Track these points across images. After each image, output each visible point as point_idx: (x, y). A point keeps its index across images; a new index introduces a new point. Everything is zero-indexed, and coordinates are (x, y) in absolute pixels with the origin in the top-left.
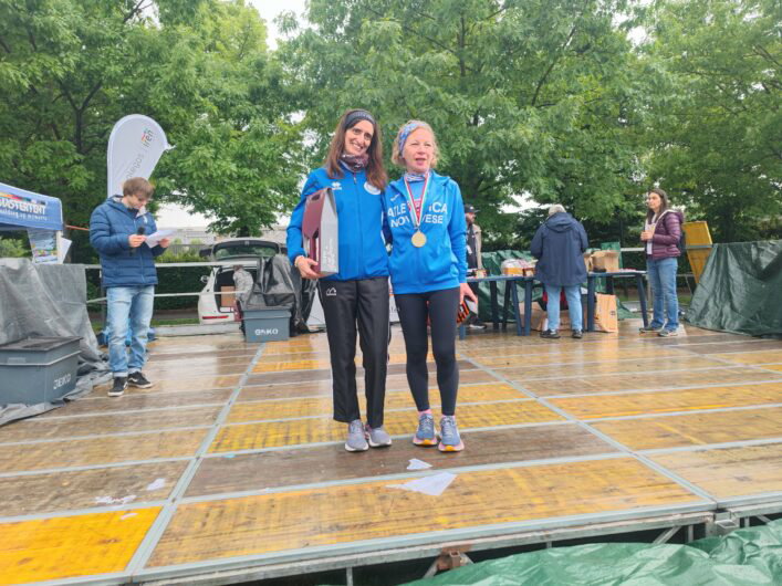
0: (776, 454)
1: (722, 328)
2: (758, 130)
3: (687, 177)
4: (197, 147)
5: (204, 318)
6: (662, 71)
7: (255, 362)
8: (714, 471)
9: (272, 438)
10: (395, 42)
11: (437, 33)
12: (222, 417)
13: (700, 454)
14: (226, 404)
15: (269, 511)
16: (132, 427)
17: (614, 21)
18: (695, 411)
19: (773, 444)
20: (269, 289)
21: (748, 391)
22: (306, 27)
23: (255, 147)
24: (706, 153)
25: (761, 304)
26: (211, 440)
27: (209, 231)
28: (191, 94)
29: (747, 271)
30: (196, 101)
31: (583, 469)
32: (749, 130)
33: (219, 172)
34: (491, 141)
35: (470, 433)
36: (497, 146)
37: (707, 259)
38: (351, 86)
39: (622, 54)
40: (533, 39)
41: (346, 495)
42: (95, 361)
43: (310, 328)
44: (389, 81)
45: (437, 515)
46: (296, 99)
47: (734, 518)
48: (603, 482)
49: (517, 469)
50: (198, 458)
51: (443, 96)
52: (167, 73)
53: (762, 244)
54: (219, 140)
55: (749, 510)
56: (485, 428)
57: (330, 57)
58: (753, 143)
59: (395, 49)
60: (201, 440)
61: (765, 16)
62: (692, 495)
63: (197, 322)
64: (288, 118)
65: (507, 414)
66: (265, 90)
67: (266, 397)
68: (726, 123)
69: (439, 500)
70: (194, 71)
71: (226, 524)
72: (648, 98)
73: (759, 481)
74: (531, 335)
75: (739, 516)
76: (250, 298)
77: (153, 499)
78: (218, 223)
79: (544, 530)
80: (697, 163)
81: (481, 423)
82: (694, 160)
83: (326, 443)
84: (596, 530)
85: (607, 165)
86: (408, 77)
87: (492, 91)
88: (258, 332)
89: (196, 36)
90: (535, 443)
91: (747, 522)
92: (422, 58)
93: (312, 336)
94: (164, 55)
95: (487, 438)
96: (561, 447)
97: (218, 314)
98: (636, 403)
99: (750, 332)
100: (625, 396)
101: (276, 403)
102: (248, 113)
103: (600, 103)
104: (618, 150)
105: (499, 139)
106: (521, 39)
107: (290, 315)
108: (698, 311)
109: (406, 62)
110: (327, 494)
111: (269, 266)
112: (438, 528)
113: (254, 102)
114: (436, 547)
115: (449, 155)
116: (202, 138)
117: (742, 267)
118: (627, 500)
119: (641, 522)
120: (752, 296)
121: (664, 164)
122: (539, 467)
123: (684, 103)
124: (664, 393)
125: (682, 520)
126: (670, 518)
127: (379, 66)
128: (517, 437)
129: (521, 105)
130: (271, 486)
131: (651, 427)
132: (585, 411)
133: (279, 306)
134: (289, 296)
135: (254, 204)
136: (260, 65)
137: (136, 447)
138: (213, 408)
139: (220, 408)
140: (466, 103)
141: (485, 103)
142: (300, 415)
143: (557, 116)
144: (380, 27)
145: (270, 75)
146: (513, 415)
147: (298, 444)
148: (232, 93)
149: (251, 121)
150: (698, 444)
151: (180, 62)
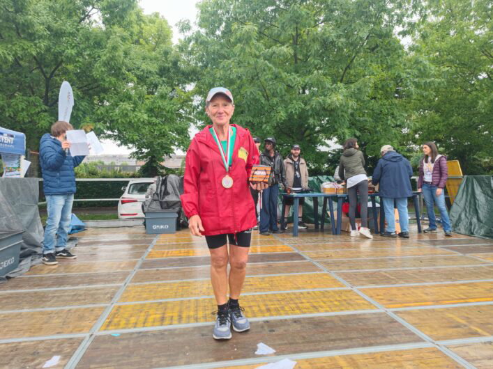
1: (472, 233)
2: (486, 102)
3: (439, 131)
4: (122, 103)
5: (122, 215)
6: (427, 63)
7: (150, 250)
9: (151, 318)
10: (253, 39)
11: (280, 35)
12: (117, 296)
13: (489, 345)
14: (123, 284)
16: (48, 303)
17: (394, 30)
18: (473, 303)
20: (163, 198)
22: (197, 30)
23: (160, 104)
26: (104, 319)
27: (131, 157)
28: (120, 69)
29: (488, 195)
30: (123, 74)
32: (481, 102)
33: (136, 120)
34: (314, 104)
35: (303, 318)
36: (318, 108)
37: (459, 186)
38: (223, 67)
39: (400, 51)
40: (343, 40)
42: (36, 246)
44: (249, 63)
46: (189, 75)
50: (91, 335)
51: (284, 74)
52: (105, 55)
54: (137, 99)
56: (315, 315)
57: (211, 49)
58: (483, 111)
59: (253, 44)
60: (98, 316)
63: (117, 218)
64: (184, 88)
65: (331, 301)
66: (169, 69)
67: (152, 279)
68: (464, 99)
70: (122, 54)
72: (416, 80)
74: (341, 234)
76: (151, 203)
78: (137, 153)
80: (446, 123)
81: (312, 309)
82: (444, 121)
83: (192, 325)
85: (389, 122)
86: (261, 61)
87: (315, 72)
88: (155, 227)
89: (126, 34)
90: (356, 330)
92: (270, 50)
94: (103, 43)
95: (317, 324)
96: (376, 335)
99: (492, 238)
100: (417, 288)
101: (159, 285)
102: (157, 82)
103: (385, 83)
104: (396, 112)
105: (320, 103)
106: (335, 40)
107: (177, 216)
108: (455, 221)
109: (259, 52)
111: (164, 182)
113: (161, 76)
115: (287, 112)
116: (126, 97)
117: (484, 192)
120: (491, 212)
121: (424, 123)
123: (439, 84)
127: (242, 54)
128: (342, 324)
129: (334, 82)
131: (443, 318)
132: (390, 300)
133: (170, 210)
134: (177, 202)
135: (159, 141)
136: (166, 53)
137: (46, 323)
138: (112, 287)
139: (118, 288)
140: (299, 79)
141: (310, 79)
142: (176, 297)
143: (358, 89)
144: (244, 29)
145: (172, 59)
146: (336, 303)
147: (171, 324)
148: (147, 70)
149: (159, 88)
150: (483, 335)
151: (113, 48)
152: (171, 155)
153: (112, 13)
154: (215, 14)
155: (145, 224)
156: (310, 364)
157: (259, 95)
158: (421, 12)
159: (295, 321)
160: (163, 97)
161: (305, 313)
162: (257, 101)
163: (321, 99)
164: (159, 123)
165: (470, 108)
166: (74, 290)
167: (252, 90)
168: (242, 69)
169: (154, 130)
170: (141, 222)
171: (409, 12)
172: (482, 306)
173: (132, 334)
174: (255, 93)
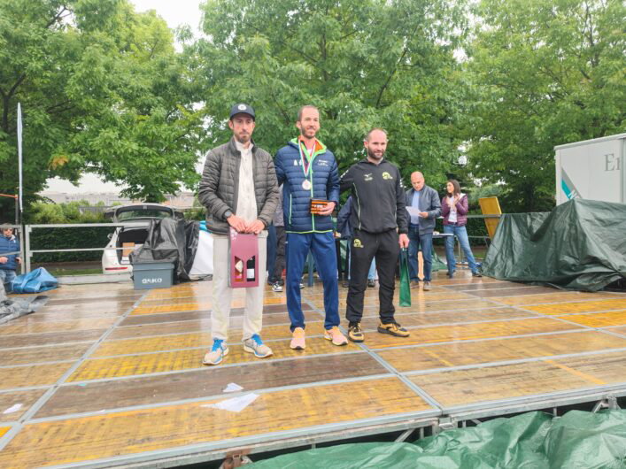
0: (499, 373)
2: (542, 129)
4: (103, 130)
5: (107, 269)
6: (469, 84)
7: (135, 307)
8: (448, 387)
9: (123, 369)
10: (265, 54)
11: (301, 48)
12: (90, 352)
13: (447, 374)
14: (97, 341)
15: (98, 428)
16: (9, 362)
17: (436, 45)
18: (458, 341)
19: (502, 366)
20: (156, 246)
21: (502, 326)
22: (200, 37)
23: (154, 130)
24: (508, 144)
25: (532, 260)
26: (72, 372)
27: (122, 196)
28: (100, 87)
29: (524, 235)
30: (105, 93)
31: (356, 387)
32: (537, 128)
34: (341, 132)
35: (283, 361)
36: (346, 136)
37: (498, 224)
38: (231, 87)
39: (440, 70)
41: (165, 413)
43: (191, 277)
44: (260, 82)
45: (231, 427)
46: (192, 93)
47: (453, 422)
48: (366, 396)
49: (307, 389)
50: (56, 387)
52: (80, 70)
53: (534, 215)
54: (124, 125)
55: (466, 416)
56: (297, 358)
57: (218, 63)
58: (540, 139)
59: (266, 60)
60: (65, 371)
61: (547, 45)
62: (428, 404)
63: (101, 272)
64: (191, 107)
65: (319, 346)
66: (166, 85)
67: (132, 335)
68: (523, 123)
69: (237, 415)
70: (102, 69)
71: (58, 439)
72: (461, 103)
73: (478, 394)
75: (457, 420)
76: (141, 252)
77: (6, 421)
78: (129, 190)
79: (310, 435)
80: (501, 152)
82: (500, 150)
83: (167, 372)
84: (350, 434)
85: (431, 153)
86: (276, 81)
87: (341, 94)
88: (145, 281)
89: (111, 40)
90: (331, 368)
91: (464, 424)
92: (287, 67)
93: (192, 284)
94: (78, 54)
95: (295, 365)
96: (348, 371)
97: (119, 266)
98: (418, 335)
101: (138, 340)
102: (151, 103)
103: (427, 105)
104: (440, 141)
105: (346, 130)
106: (365, 55)
107: (173, 267)
108: (490, 264)
109: (274, 69)
110: (151, 413)
111: (157, 227)
112: (227, 437)
114: (223, 451)
116: (109, 122)
117: (521, 232)
118: (378, 410)
119: (383, 427)
120: (525, 254)
121: (477, 152)
122: (325, 386)
123: (487, 107)
124: (441, 327)
125: (415, 424)
126: (406, 423)
127: (253, 71)
128: (319, 364)
129: (365, 105)
130: (107, 409)
131: (420, 354)
133: (166, 260)
134: (173, 251)
135: (157, 176)
136: (162, 66)
137: (8, 378)
138: (85, 344)
139: (91, 345)
140: (322, 102)
141: (336, 102)
142: (154, 350)
143: (391, 115)
144: (253, 42)
145: (170, 74)
146: (323, 347)
147: (143, 373)
148: (137, 87)
149: (152, 110)
150: (448, 366)
151: (90, 62)
152: (176, 192)
153: (88, 16)
154: (223, 18)
155: (132, 278)
156: (273, 395)
157: (275, 120)
158: (462, 26)
159: (274, 364)
160: (158, 121)
161: (287, 357)
162: (274, 128)
163: (347, 126)
164: (153, 154)
165: (528, 135)
166: (39, 349)
167: (266, 115)
168: (253, 90)
170: (128, 277)
171: (450, 25)
172: (466, 343)
173: (101, 383)
174: (271, 118)
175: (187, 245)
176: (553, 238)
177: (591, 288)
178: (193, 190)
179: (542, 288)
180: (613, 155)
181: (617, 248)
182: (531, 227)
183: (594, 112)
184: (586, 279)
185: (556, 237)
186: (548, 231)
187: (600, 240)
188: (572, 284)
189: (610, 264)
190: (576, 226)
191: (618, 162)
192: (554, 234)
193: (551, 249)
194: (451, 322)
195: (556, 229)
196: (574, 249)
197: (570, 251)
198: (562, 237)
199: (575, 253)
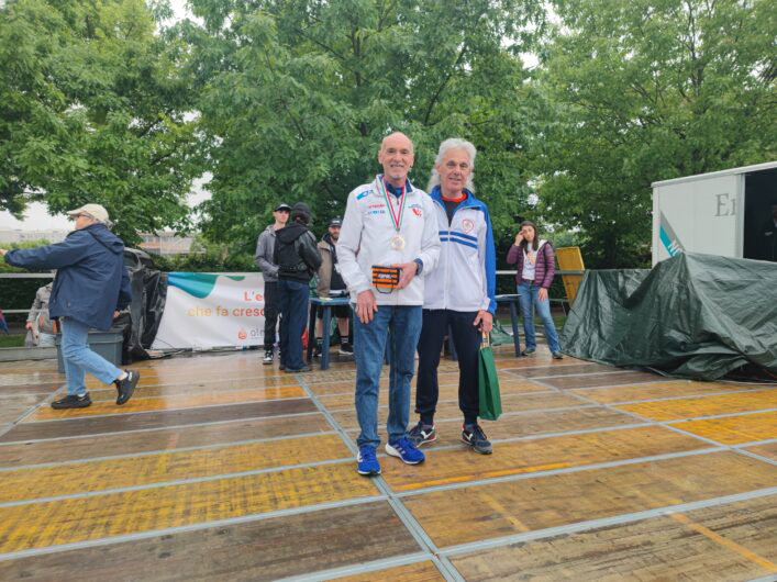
0: (604, 546)
1: (590, 356)
2: (633, 161)
3: (571, 202)
6: (545, 97)
7: (43, 404)
10: (270, 39)
17: (502, 44)
18: (533, 474)
21: (596, 442)
22: (184, 17)
23: (112, 141)
24: (589, 181)
25: (625, 333)
29: (614, 299)
30: (38, 86)
32: (626, 161)
37: (580, 284)
38: (221, 83)
39: (508, 77)
43: (151, 353)
51: (328, 103)
53: (628, 272)
54: (67, 132)
56: (267, 515)
57: (208, 51)
58: (630, 174)
59: (271, 47)
61: (641, 55)
64: (180, 118)
65: (310, 486)
66: (134, 82)
68: (608, 154)
70: (31, 50)
72: (534, 123)
80: (581, 190)
81: (267, 505)
82: (579, 187)
85: (494, 186)
87: (376, 102)
89: (57, 16)
90: (320, 539)
92: (301, 59)
93: (151, 363)
95: (259, 533)
96: (348, 546)
99: (614, 362)
102: (110, 105)
103: (490, 125)
104: (505, 172)
106: (409, 51)
108: (570, 336)
109: (283, 62)
115: (331, 164)
117: (610, 295)
120: (618, 324)
121: (551, 189)
123: (567, 131)
127: (254, 62)
131: (472, 504)
132: (409, 477)
134: (124, 316)
135: (125, 208)
136: (131, 54)
140: (350, 112)
141: (369, 113)
142: (25, 497)
143: (442, 134)
144: (252, 21)
145: (140, 66)
146: (317, 489)
148: (91, 81)
149: (109, 113)
150: (519, 532)
151: (12, 38)
152: (157, 231)
158: (537, 19)
160: (118, 130)
161: (251, 513)
162: (282, 145)
165: (614, 170)
167: (272, 125)
168: (253, 89)
169: (103, 188)
171: (522, 17)
172: (544, 478)
174: (278, 131)
175: (148, 308)
176: (655, 306)
177: (707, 376)
178: (173, 228)
179: (642, 374)
180: (727, 195)
181: (743, 321)
182: (624, 289)
183: (697, 141)
184: (699, 364)
185: (659, 303)
186: (648, 295)
187: (719, 308)
188: (681, 368)
189: (733, 343)
190: (687, 289)
191: (734, 204)
192: (656, 300)
193: (652, 320)
194: (521, 434)
195: (661, 292)
196: (685, 321)
197: (678, 323)
198: (669, 304)
199: (686, 325)
